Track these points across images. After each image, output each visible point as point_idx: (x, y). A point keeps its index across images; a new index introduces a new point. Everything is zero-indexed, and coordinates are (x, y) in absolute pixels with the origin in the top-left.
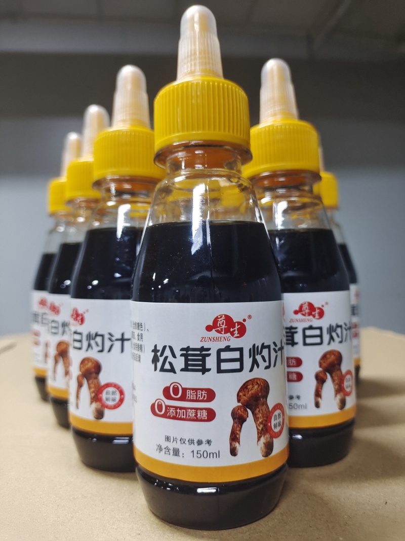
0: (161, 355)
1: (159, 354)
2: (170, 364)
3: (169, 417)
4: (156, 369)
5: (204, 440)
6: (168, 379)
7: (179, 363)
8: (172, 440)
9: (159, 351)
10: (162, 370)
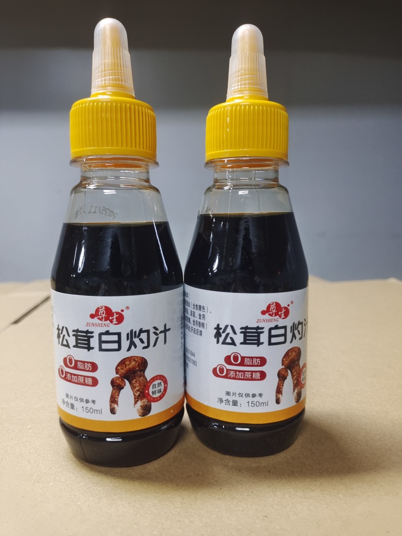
0: (223, 332)
1: (221, 331)
2: (232, 339)
3: (230, 378)
4: (218, 342)
5: (257, 394)
6: (229, 350)
7: (239, 338)
8: (232, 394)
9: (221, 329)
10: (224, 343)
